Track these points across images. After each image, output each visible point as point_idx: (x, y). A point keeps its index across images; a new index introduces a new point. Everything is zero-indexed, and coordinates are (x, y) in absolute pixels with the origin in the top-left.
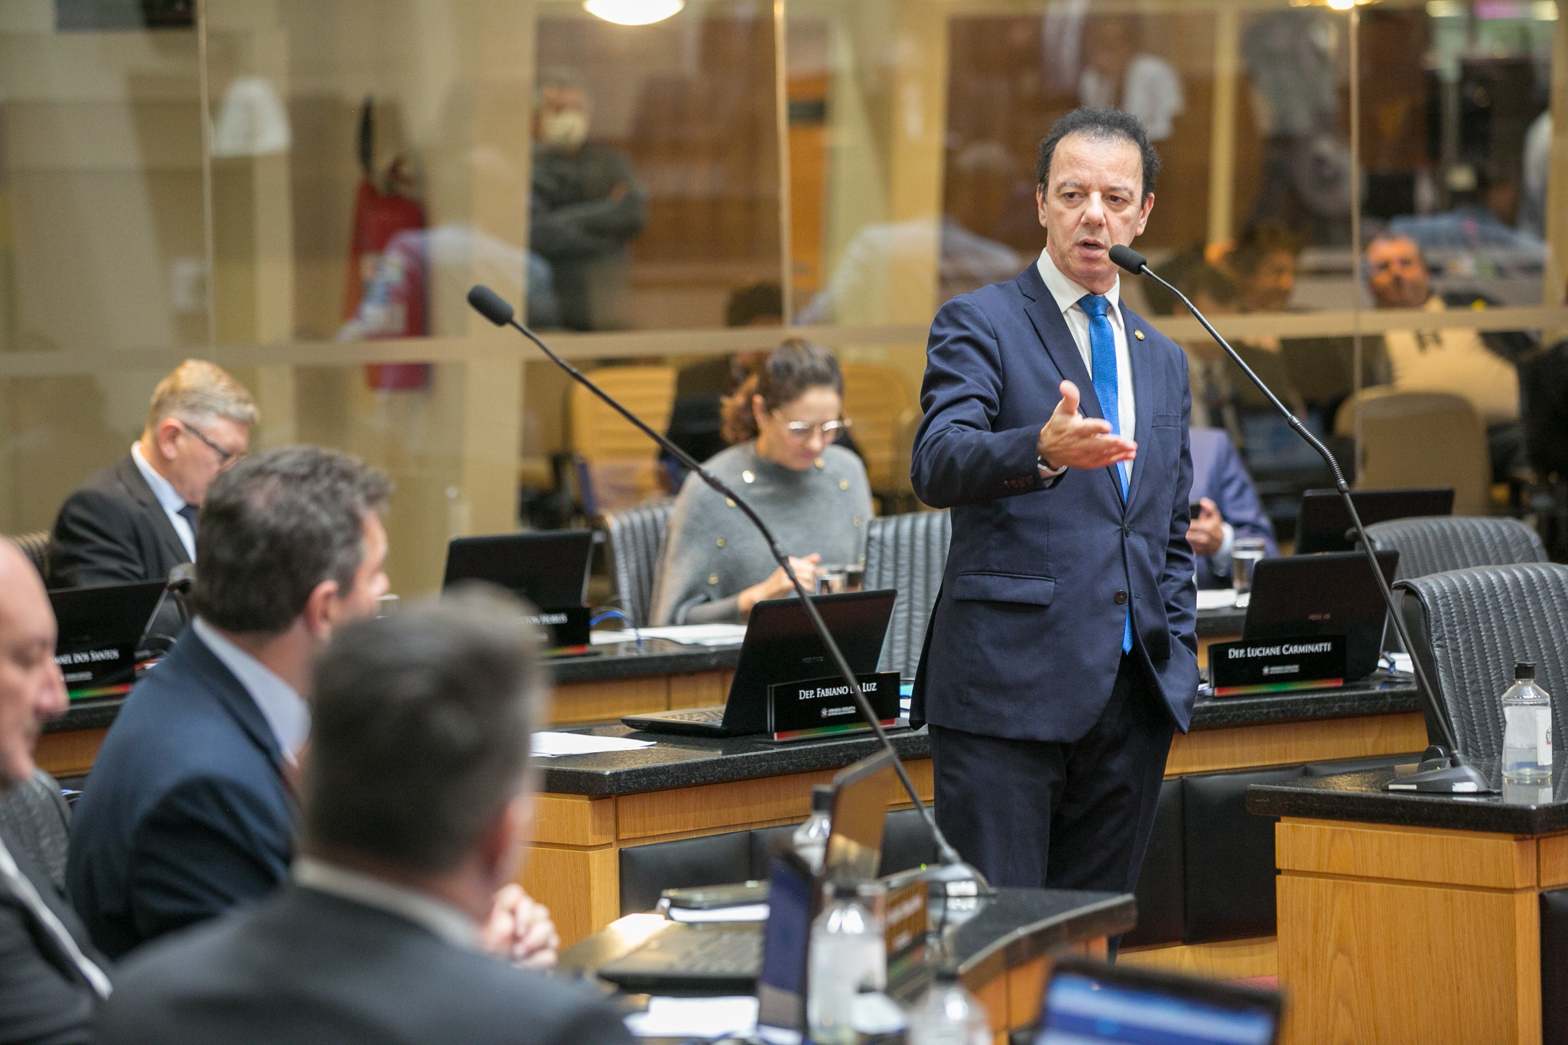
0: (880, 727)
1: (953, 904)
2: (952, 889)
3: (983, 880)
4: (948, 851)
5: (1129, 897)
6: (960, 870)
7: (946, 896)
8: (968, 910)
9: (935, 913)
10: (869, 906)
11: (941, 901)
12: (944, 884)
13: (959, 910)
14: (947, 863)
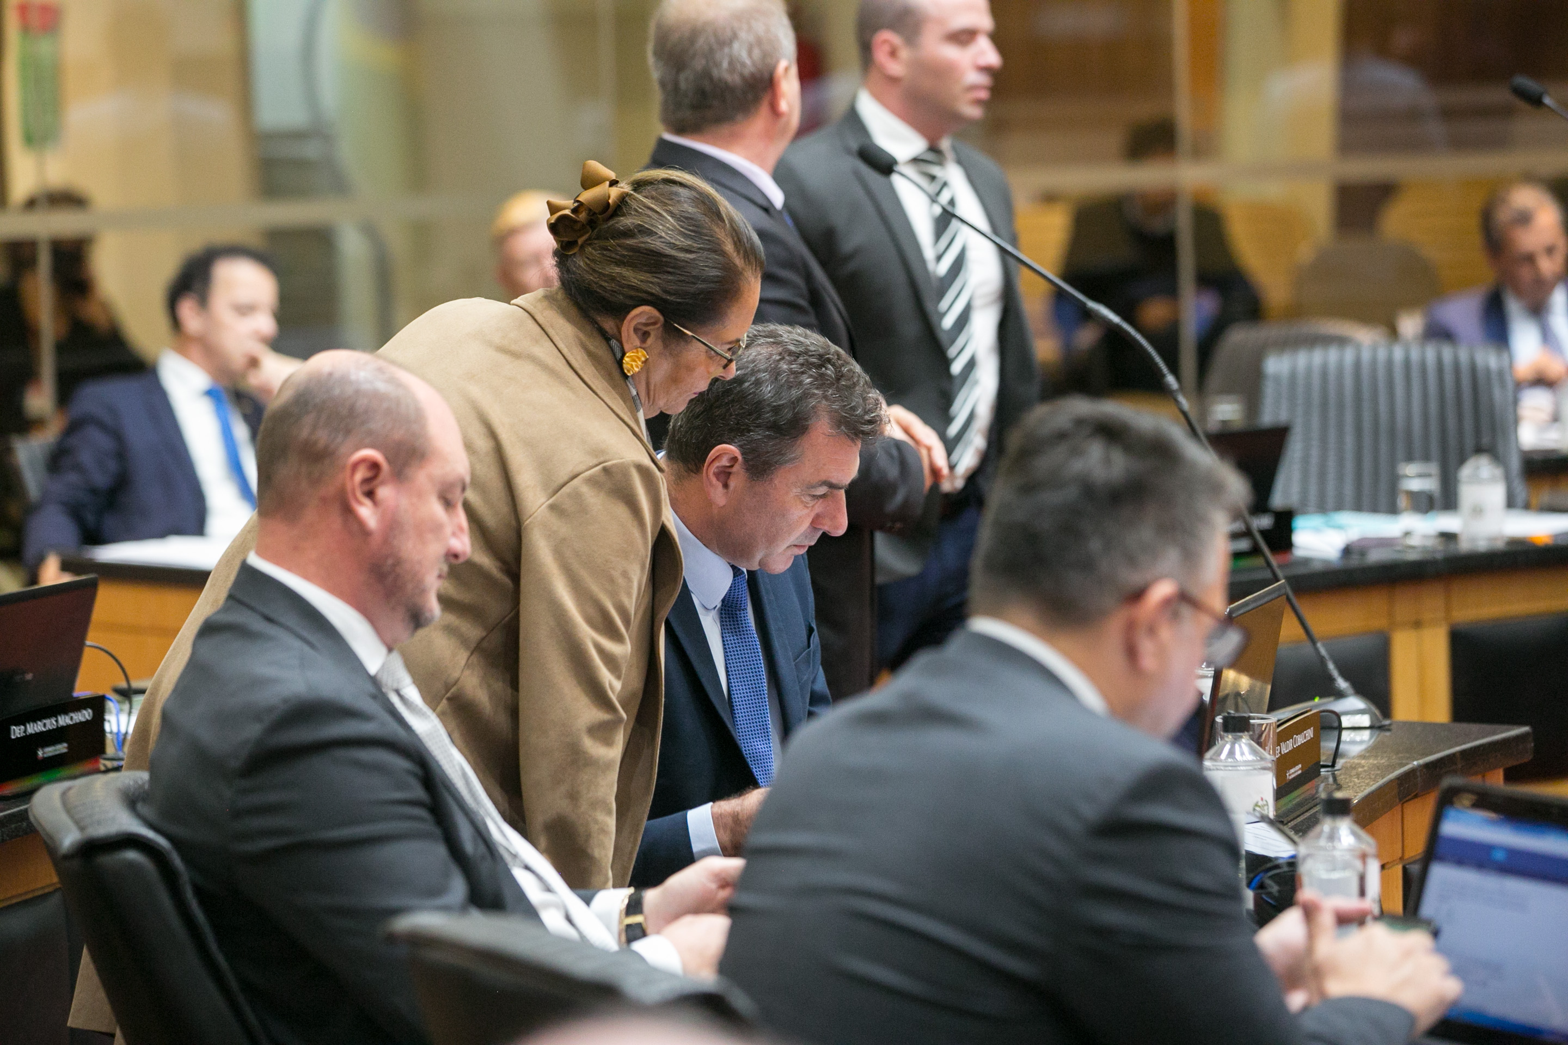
0: (1274, 561)
1: (1346, 736)
2: (1346, 721)
3: (1377, 712)
4: (1342, 684)
5: (1525, 729)
6: (1355, 702)
7: (1340, 729)
8: (1362, 742)
9: (1328, 745)
10: (1259, 740)
11: (1336, 733)
12: (1338, 716)
13: (1353, 742)
14: (1340, 695)
